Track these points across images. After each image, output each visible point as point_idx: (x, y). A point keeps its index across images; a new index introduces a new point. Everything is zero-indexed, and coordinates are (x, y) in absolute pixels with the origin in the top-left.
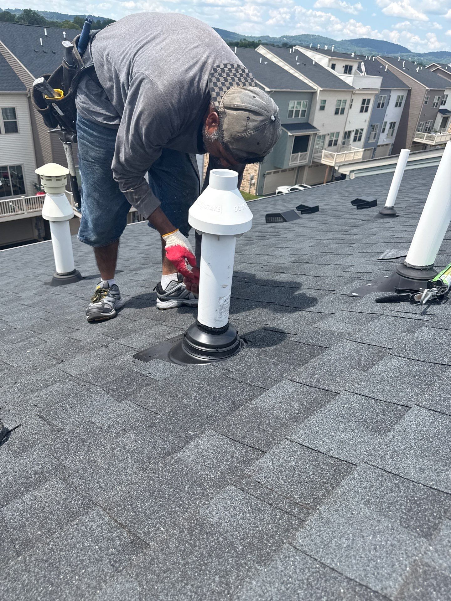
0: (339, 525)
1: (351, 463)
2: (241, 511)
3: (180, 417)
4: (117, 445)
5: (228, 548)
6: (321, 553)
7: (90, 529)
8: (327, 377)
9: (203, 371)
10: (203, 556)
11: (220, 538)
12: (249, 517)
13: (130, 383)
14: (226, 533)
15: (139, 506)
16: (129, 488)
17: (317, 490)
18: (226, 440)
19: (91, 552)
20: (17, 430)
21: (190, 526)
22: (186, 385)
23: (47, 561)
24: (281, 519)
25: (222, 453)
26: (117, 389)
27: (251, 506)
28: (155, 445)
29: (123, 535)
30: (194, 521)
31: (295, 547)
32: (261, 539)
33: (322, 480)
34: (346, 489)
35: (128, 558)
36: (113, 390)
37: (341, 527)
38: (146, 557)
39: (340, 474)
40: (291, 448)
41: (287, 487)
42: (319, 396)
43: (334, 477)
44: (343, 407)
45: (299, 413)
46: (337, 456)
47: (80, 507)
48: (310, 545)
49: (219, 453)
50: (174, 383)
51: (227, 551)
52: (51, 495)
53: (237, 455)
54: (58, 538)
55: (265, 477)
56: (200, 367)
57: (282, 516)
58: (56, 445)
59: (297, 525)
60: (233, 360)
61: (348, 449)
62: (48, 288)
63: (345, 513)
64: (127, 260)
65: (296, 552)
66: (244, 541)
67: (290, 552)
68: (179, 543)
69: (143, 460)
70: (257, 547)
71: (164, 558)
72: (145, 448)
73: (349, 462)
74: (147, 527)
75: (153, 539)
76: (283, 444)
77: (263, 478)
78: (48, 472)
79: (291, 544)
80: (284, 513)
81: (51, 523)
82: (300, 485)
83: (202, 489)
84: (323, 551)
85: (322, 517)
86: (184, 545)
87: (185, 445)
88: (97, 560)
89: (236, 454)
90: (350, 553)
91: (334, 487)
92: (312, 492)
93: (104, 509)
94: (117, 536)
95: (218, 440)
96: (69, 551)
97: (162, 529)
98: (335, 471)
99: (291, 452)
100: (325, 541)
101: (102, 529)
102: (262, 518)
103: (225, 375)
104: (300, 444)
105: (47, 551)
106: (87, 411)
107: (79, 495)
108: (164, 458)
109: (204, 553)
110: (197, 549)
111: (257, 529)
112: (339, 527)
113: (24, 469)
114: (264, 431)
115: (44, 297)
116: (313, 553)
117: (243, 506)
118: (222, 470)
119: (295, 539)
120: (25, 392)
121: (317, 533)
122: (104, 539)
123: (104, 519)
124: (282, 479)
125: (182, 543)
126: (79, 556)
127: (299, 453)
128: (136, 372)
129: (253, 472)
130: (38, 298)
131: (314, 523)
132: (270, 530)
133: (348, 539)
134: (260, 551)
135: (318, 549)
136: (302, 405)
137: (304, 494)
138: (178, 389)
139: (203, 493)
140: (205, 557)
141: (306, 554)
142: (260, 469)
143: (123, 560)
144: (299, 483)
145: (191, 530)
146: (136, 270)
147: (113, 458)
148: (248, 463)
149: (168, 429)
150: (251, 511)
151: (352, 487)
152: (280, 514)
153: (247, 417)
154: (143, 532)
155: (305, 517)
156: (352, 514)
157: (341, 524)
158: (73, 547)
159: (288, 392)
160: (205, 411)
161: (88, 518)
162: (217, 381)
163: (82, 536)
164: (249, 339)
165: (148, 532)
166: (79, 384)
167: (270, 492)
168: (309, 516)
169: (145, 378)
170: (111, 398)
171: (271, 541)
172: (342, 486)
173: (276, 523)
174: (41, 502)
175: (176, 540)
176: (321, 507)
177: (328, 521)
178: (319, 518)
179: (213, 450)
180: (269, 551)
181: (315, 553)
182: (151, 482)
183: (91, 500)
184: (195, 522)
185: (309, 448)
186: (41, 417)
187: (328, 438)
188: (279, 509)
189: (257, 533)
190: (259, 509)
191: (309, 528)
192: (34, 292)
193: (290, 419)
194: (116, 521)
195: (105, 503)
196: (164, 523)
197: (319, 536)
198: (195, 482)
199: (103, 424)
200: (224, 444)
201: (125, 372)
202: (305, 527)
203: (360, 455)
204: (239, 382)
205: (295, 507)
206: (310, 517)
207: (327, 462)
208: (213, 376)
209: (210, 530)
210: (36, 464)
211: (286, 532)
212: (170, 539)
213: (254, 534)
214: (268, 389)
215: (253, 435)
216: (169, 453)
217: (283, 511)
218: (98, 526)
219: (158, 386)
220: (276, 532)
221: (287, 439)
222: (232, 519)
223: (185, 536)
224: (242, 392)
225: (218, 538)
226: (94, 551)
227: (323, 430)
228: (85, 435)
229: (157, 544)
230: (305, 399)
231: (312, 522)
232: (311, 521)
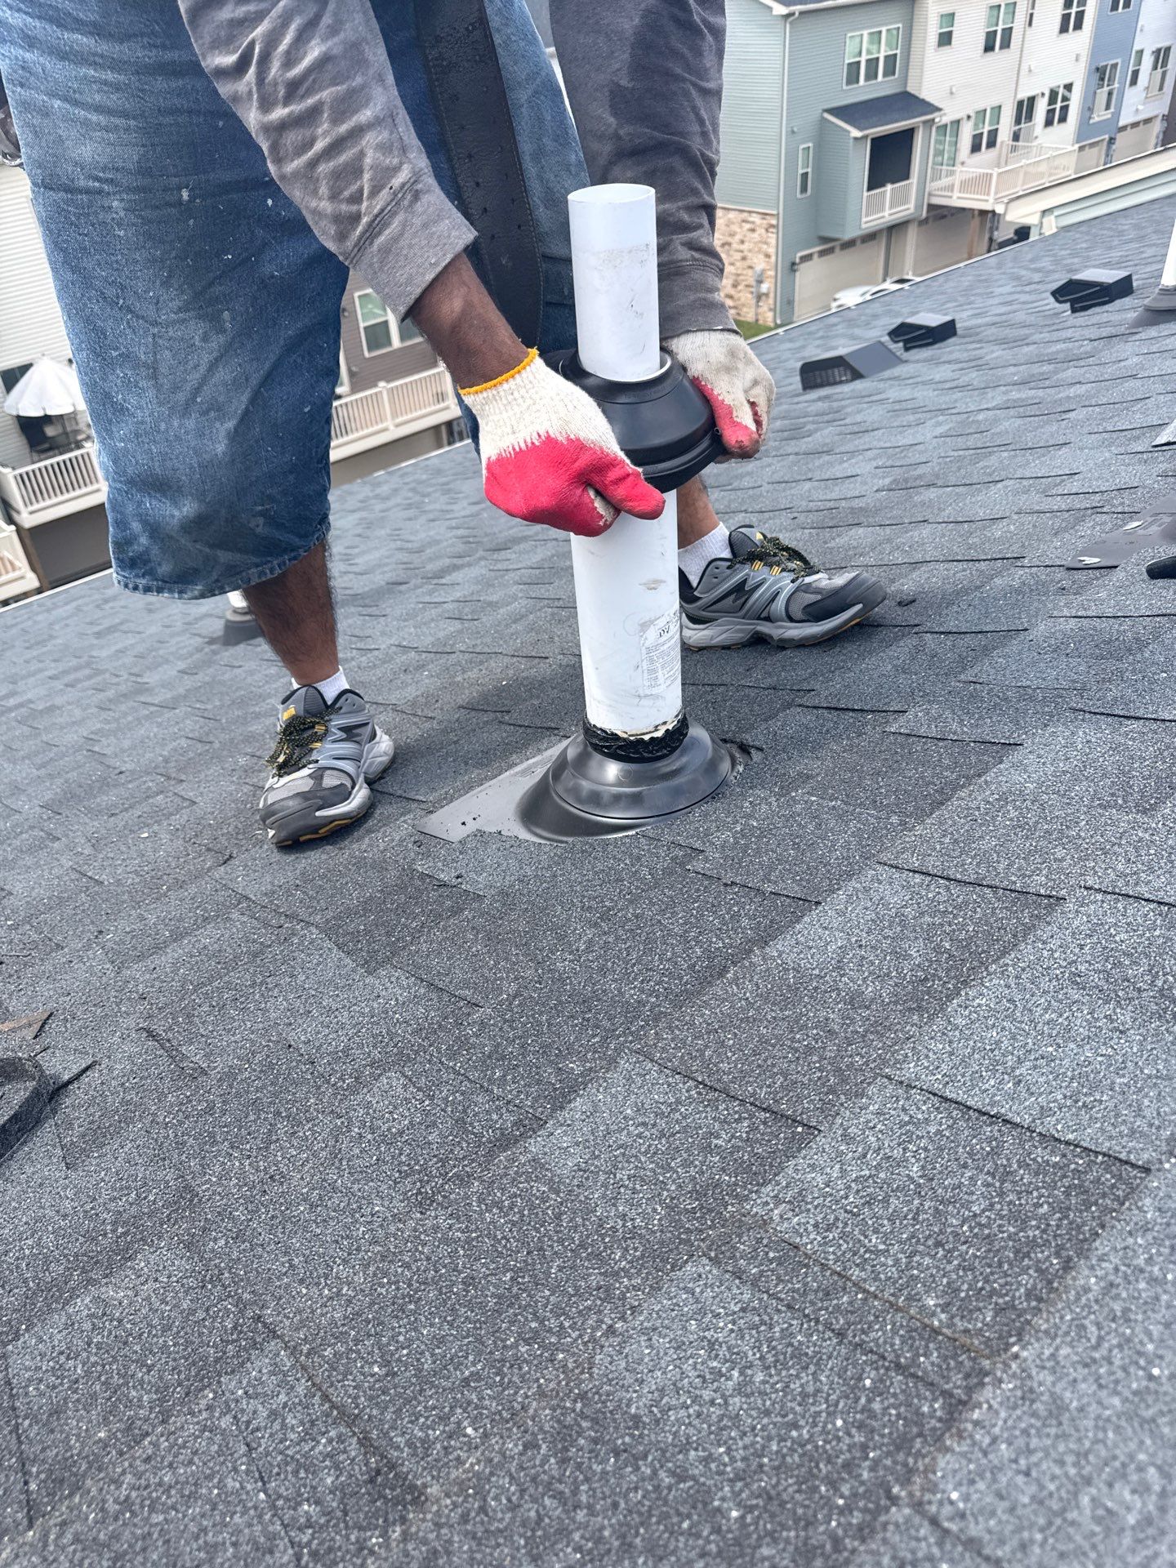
0: (1102, 1423)
1: (1127, 1162)
2: (735, 1359)
3: (541, 1013)
4: (350, 1120)
5: (689, 1516)
6: (1037, 1550)
7: (248, 1423)
8: (1018, 844)
9: (614, 858)
10: (602, 1548)
11: (662, 1474)
12: (764, 1382)
13: (402, 910)
14: (684, 1449)
15: (401, 1338)
16: (375, 1275)
17: (1006, 1275)
18: (686, 1089)
19: (243, 1514)
20: (85, 1079)
21: (559, 1422)
22: (562, 904)
23: (108, 1546)
24: (880, 1394)
25: (673, 1135)
26: (367, 932)
27: (770, 1340)
28: (465, 1111)
29: (345, 1451)
30: (575, 1401)
31: (934, 1522)
32: (807, 1482)
33: (1022, 1230)
34: (1117, 1269)
35: (358, 1541)
36: (355, 936)
37: (1111, 1434)
38: (410, 1547)
39: (1088, 1209)
40: (904, 1109)
41: (897, 1261)
42: (993, 913)
43: (1067, 1217)
44: (1082, 947)
45: (926, 979)
46: (1071, 1137)
47: (228, 1342)
48: (993, 1514)
49: (662, 1134)
50: (528, 902)
51: (685, 1525)
52: (148, 1299)
53: (720, 1142)
54: (148, 1460)
55: (816, 1226)
56: (607, 844)
57: (882, 1381)
58: (181, 1123)
59: (940, 1420)
60: (706, 815)
61: (1111, 1105)
62: (214, 653)
63: (1120, 1374)
64: (420, 551)
65: (940, 1544)
66: (747, 1485)
67: (918, 1540)
68: (523, 1491)
69: (424, 1168)
70: (795, 1513)
71: (471, 1550)
72: (434, 1124)
73: (1116, 1158)
74: (422, 1420)
75: (437, 1468)
76: (877, 1096)
77: (810, 1228)
78: (150, 1215)
79: (918, 1506)
80: (887, 1369)
81: (140, 1400)
82: (941, 1253)
83: (605, 1274)
84: (1045, 1540)
85: (1031, 1390)
86: (534, 1500)
87: (554, 1110)
88: (257, 1549)
89: (718, 1137)
90: (1156, 1555)
91: (1069, 1259)
92: (986, 1281)
93: (294, 1351)
94: (328, 1455)
95: (658, 1089)
96: (177, 1511)
97: (469, 1431)
98: (1067, 1194)
99: (908, 1123)
100: (1051, 1495)
101: (283, 1425)
102: (810, 1389)
103: (682, 865)
104: (935, 1095)
105: (112, 1507)
106: (277, 1008)
107: (229, 1296)
108: (491, 1155)
109: (606, 1533)
110: (581, 1515)
111: (794, 1434)
112: (1101, 1435)
113: (88, 1207)
114: (810, 1050)
115: (203, 677)
116: (1007, 1548)
117: (742, 1338)
118: (672, 1199)
119: (933, 1488)
120: (120, 960)
121: (1015, 1461)
122: (287, 1464)
123: (292, 1387)
124: (876, 1231)
125: (532, 1490)
126: (205, 1530)
127: (932, 1130)
128: (423, 876)
129: (776, 1206)
130: (189, 682)
131: (1003, 1414)
132: (839, 1439)
133: (1142, 1489)
134: (805, 1528)
135: (1026, 1534)
136: (938, 950)
137: (959, 1290)
138: (540, 919)
139: (608, 1290)
140: (609, 1551)
141: (979, 1554)
142: (800, 1193)
143: (340, 1548)
144: (938, 1244)
145: (564, 1437)
146: (440, 574)
147: (337, 1164)
148: (760, 1171)
149: (503, 1058)
150: (770, 1359)
151: (1141, 1261)
152: (873, 1374)
153: (750, 1005)
154: (409, 1444)
155: (969, 1390)
156: (1151, 1377)
157: (1108, 1420)
158: (189, 1497)
159: (886, 906)
160: (619, 991)
161: (245, 1382)
162: (657, 885)
163: (219, 1453)
164: (757, 743)
165: (423, 1441)
166: (266, 925)
167: (835, 1283)
168: (982, 1384)
169: (445, 891)
170: (348, 961)
171: (845, 1489)
172: (1101, 1259)
173: (862, 1411)
174: (120, 1321)
175: (512, 1477)
176: (1023, 1348)
177: (1058, 1408)
178: (1019, 1393)
179: (644, 1124)
180: (840, 1532)
181: (1013, 1552)
182: (444, 1250)
183: (260, 1317)
184: (579, 1405)
185: (969, 1108)
186: (151, 1035)
187: (1035, 1067)
188: (871, 1351)
189: (792, 1450)
190: (798, 1354)
191: (987, 1440)
192: (182, 665)
193: (896, 1003)
194: (326, 1398)
195: (297, 1329)
196: (477, 1407)
197: (1027, 1474)
198: (582, 1245)
199: (319, 1049)
200: (678, 1102)
201: (392, 875)
202: (971, 1436)
203: (1159, 1128)
204: (726, 885)
205: (927, 1346)
206: (988, 1392)
207: (1034, 1160)
208: (645, 871)
209: (627, 1439)
210: (121, 1189)
211: (898, 1448)
212: (492, 1474)
213: (784, 1457)
214: (818, 903)
215: (773, 1065)
216: (505, 1141)
217: (884, 1358)
218: (273, 1415)
219: (482, 915)
220: (864, 1448)
221: (889, 1078)
222: (707, 1395)
223: (542, 1465)
224: (735, 917)
225: (655, 1472)
226: (252, 1512)
227: (1014, 1038)
228: (264, 1087)
229: (448, 1495)
230: (948, 929)
231: (997, 1413)
232: (990, 1407)
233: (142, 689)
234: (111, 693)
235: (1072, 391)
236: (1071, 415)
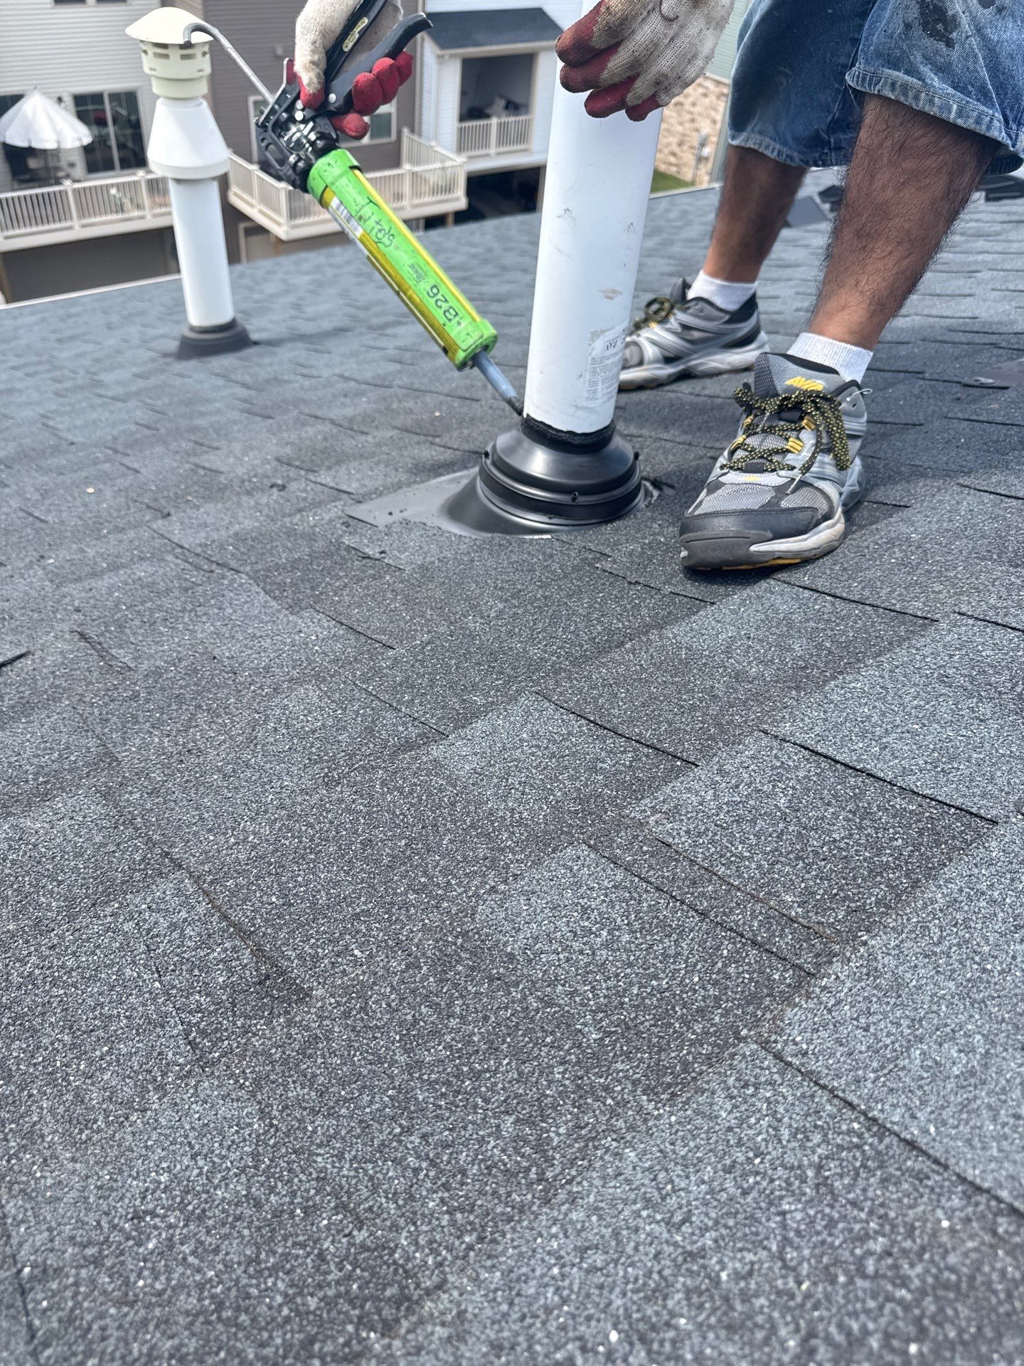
0: (936, 999)
1: (976, 816)
2: (604, 921)
3: (451, 658)
4: (267, 716)
5: (552, 1033)
6: (870, 1085)
7: (149, 930)
8: (901, 576)
9: (529, 553)
10: (471, 1050)
11: (531, 999)
12: (629, 942)
13: (327, 571)
14: (553, 984)
15: (300, 879)
16: (280, 829)
17: (859, 886)
18: (576, 724)
19: (138, 997)
20: (18, 664)
21: (440, 950)
22: (477, 583)
23: (10, 1008)
24: (736, 962)
25: (563, 757)
26: (293, 584)
27: (637, 912)
28: (373, 722)
29: (238, 959)
30: (457, 937)
31: (778, 1057)
32: (663, 1019)
33: (877, 855)
34: (961, 890)
35: (243, 1026)
36: (282, 587)
37: (944, 1008)
38: (293, 1031)
39: (938, 846)
40: (776, 757)
41: (759, 867)
42: (873, 625)
43: (919, 850)
44: (951, 656)
45: (805, 667)
46: (929, 792)
47: (135, 870)
48: (832, 1055)
49: (553, 755)
50: (446, 577)
51: (548, 1040)
52: (63, 831)
53: (605, 766)
54: (53, 947)
55: (688, 832)
56: (524, 542)
57: (738, 952)
58: (106, 704)
59: (789, 985)
60: (617, 529)
61: (967, 772)
62: (167, 364)
63: (956, 965)
65: (782, 1073)
66: (607, 1016)
67: (762, 1068)
68: (402, 1000)
69: (333, 759)
70: (650, 1041)
71: (349, 1039)
72: (345, 728)
73: (967, 811)
74: (313, 941)
75: (323, 978)
76: (751, 745)
77: (682, 833)
78: (70, 771)
79: (765, 1045)
80: (744, 944)
81: (49, 905)
82: (801, 864)
83: (492, 849)
84: (877, 1078)
85: (876, 969)
86: (413, 1008)
87: (455, 728)
88: (150, 1023)
89: (603, 762)
90: (975, 1098)
91: (918, 880)
92: (841, 889)
93: (197, 880)
94: (221, 960)
95: (552, 722)
96: (76, 988)
97: (356, 952)
98: (921, 834)
99: (777, 768)
100: (887, 1046)
101: (182, 935)
102: (672, 952)
103: (590, 565)
104: (806, 749)
105: (15, 979)
106: (205, 630)
107: (140, 836)
108: (394, 755)
109: (476, 1039)
110: (453, 1023)
111: (654, 983)
112: (935, 1008)
113: (13, 759)
114: (693, 708)
115: (152, 381)
116: (843, 1081)
117: (613, 907)
118: (557, 802)
119: (780, 1032)
120: (59, 580)
121: (857, 1019)
122: (182, 964)
123: (193, 907)
124: (742, 842)
125: (410, 999)
126: (102, 1005)
127: (801, 774)
128: (349, 548)
129: (652, 815)
131: (848, 985)
132: (695, 991)
133: (968, 1050)
134: (659, 1053)
135: (860, 1072)
136: (820, 647)
137: (815, 893)
138: (456, 591)
139: (493, 861)
140: (477, 1051)
141: (816, 1083)
142: (676, 807)
143: (226, 1030)
144: (798, 858)
145: (443, 964)
146: (384, 327)
147: (252, 746)
148: (637, 789)
149: (413, 687)
150: (637, 925)
151: (983, 887)
152: (730, 947)
153: (643, 670)
154: (299, 957)
155: (818, 965)
156: (984, 970)
157: (943, 997)
158: (89, 979)
159: (777, 612)
160: (524, 649)
161: (149, 900)
162: (565, 577)
163: (121, 948)
164: (669, 481)
165: (312, 957)
166: (198, 568)
167: (702, 875)
168: (831, 963)
169: (370, 563)
170: (274, 603)
171: (698, 1028)
172: (948, 881)
173: (718, 973)
174: (35, 846)
175: (393, 988)
176: (873, 938)
177: (898, 984)
178: (865, 970)
179: (538, 747)
180: (690, 1058)
181: (847, 1084)
182: (347, 818)
183: (167, 854)
184: (460, 941)
185: (837, 762)
186: (83, 636)
187: (901, 738)
188: (731, 930)
189: (651, 995)
190: (663, 925)
191: (832, 1001)
192: (135, 370)
193: (776, 682)
194: (225, 917)
195: (203, 864)
196: (364, 935)
197: (866, 1029)
198: (472, 826)
199: (241, 664)
200: (570, 733)
201: (320, 545)
202: (818, 997)
203: (1008, 793)
204: (630, 583)
205: (783, 930)
206: (837, 966)
207: (893, 806)
208: (556, 566)
209: (501, 970)
210: (45, 749)
211: (749, 1004)
212: (374, 983)
213: (644, 999)
214: (713, 604)
215: (660, 715)
216: (408, 746)
217: (742, 936)
218: (173, 926)
219: (402, 582)
220: (717, 999)
221: (765, 732)
222: (576, 945)
223: (422, 981)
224: (637, 607)
225: (524, 998)
226: (147, 995)
227: (883, 714)
228: (187, 685)
229: (332, 996)
230: (830, 633)
231: (843, 982)
232: (838, 977)
233: (98, 384)
234: (68, 384)
235: (980, 258)
236: (978, 275)
